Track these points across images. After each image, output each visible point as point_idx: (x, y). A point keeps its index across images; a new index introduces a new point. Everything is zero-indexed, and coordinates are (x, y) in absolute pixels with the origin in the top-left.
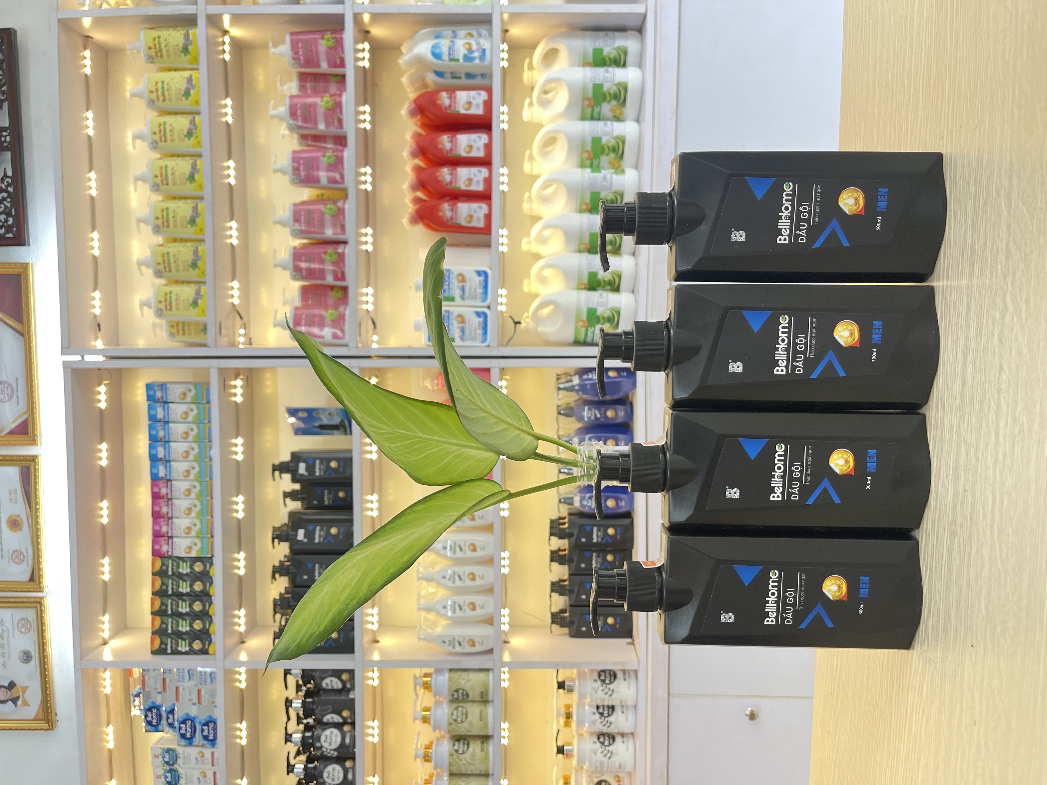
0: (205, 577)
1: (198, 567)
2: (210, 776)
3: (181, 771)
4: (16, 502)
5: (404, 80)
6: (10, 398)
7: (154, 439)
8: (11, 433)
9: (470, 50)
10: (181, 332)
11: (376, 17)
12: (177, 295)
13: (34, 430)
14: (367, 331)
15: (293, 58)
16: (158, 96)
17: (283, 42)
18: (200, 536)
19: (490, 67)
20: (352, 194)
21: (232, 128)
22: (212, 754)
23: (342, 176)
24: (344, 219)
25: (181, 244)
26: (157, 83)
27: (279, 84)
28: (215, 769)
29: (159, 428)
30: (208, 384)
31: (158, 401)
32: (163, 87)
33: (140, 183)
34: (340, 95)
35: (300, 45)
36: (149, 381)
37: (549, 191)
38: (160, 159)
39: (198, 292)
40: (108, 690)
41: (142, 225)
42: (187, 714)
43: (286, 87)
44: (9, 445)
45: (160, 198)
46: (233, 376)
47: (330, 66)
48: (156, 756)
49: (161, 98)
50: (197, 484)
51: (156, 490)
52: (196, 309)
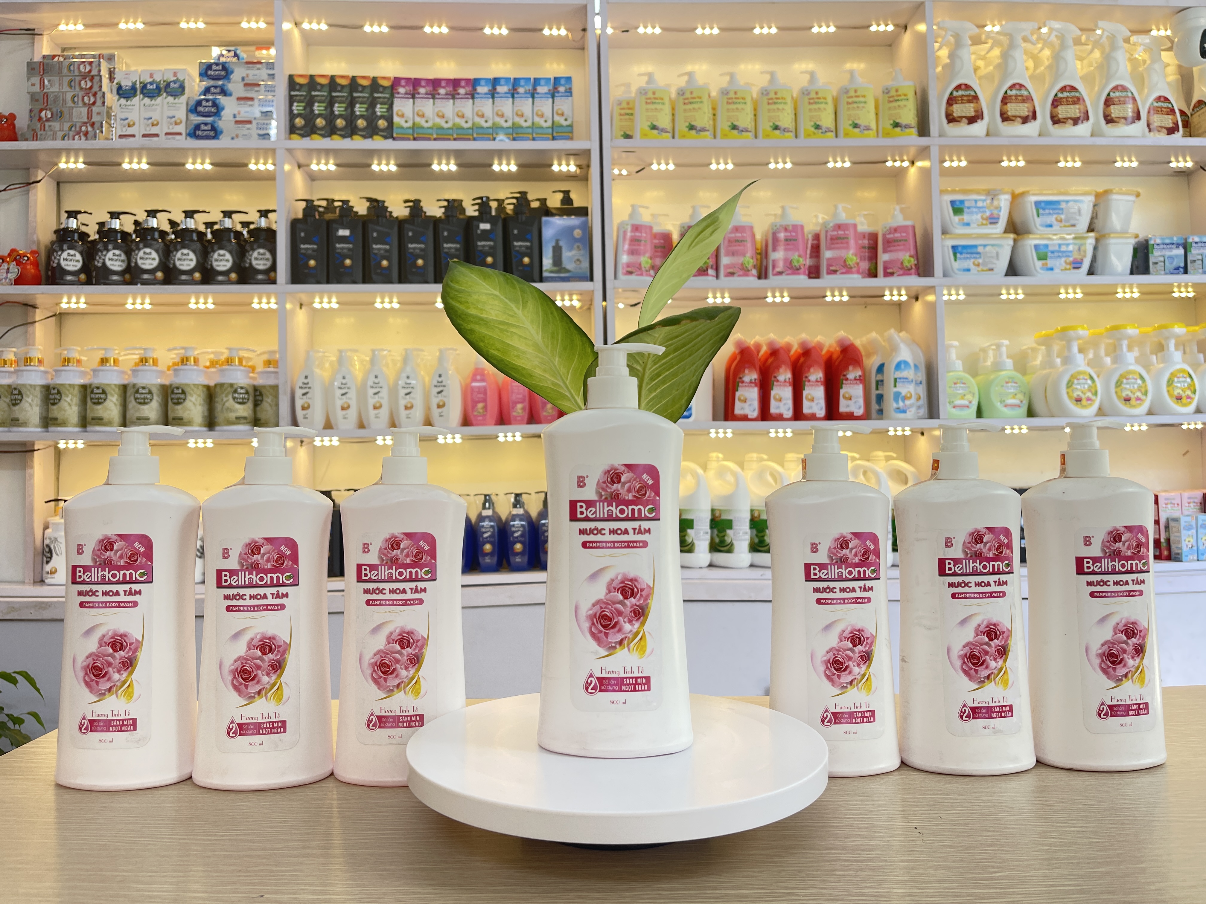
0: (371, 131)
1: (382, 123)
2: (154, 130)
3: (159, 100)
5: (874, 335)
7: (516, 82)
9: (905, 398)
10: (623, 112)
11: (932, 308)
12: (661, 110)
14: (627, 298)
15: (890, 228)
16: (852, 97)
17: (905, 219)
18: (414, 127)
19: (888, 418)
20: (763, 283)
21: (823, 167)
22: (180, 134)
23: (780, 273)
24: (740, 276)
25: (711, 116)
26: (864, 96)
27: (866, 213)
28: (162, 135)
29: (527, 88)
30: (571, 139)
31: (555, 88)
33: (768, 77)
34: (858, 272)
35: (904, 234)
36: (573, 79)
37: (770, 479)
38: (792, 98)
39: (663, 130)
40: (244, 25)
41: (727, 78)
42: (223, 109)
43: (862, 219)
45: (755, 95)
46: (578, 163)
47: (885, 262)
48: (175, 74)
49: (850, 100)
50: (469, 125)
51: (463, 83)
52: (648, 129)
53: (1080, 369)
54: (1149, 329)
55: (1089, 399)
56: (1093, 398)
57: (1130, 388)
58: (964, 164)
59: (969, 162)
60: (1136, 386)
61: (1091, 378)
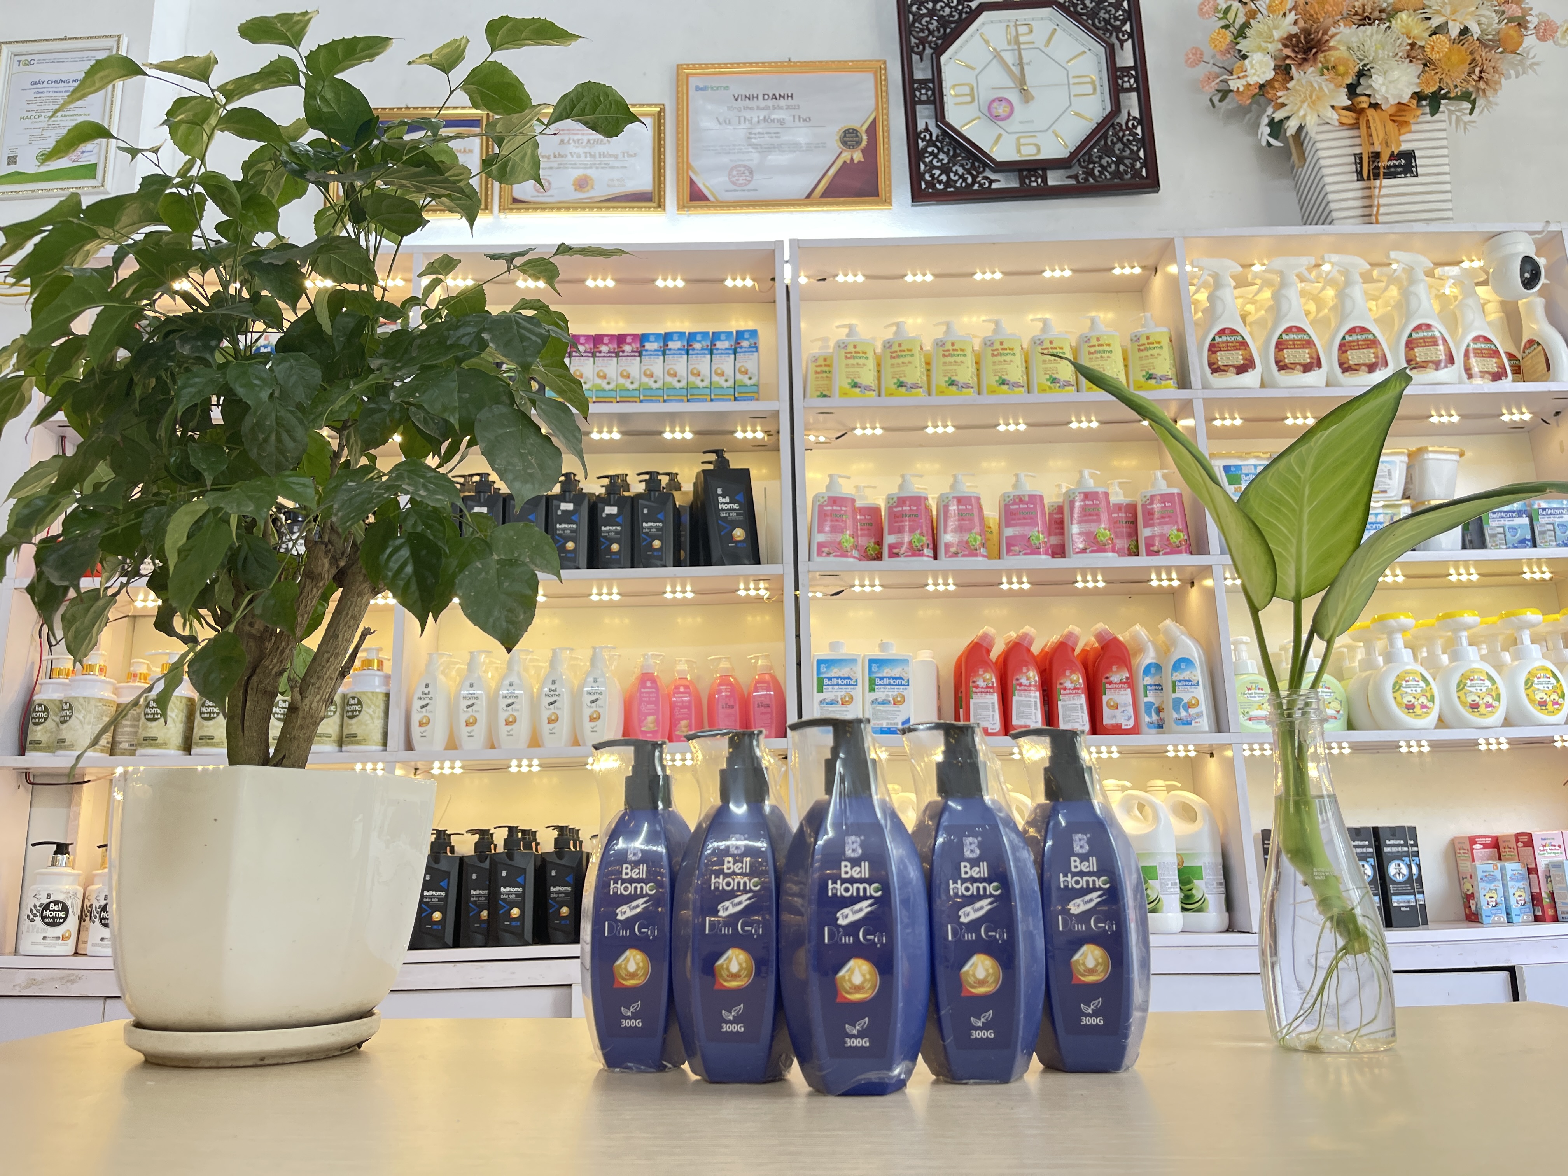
4: (609, 186)
6: (734, 183)
7: (691, 337)
8: (692, 182)
10: (819, 369)
11: (1210, 595)
12: (864, 365)
13: (695, 207)
14: (827, 585)
15: (1152, 497)
16: (1094, 346)
17: (1169, 485)
20: (995, 564)
21: (1065, 428)
23: (1016, 553)
24: (965, 556)
25: (924, 371)
26: (1108, 345)
27: (1120, 480)
29: (704, 343)
30: (758, 399)
31: (737, 343)
32: (1104, 352)
33: (993, 326)
34: (1113, 551)
35: (1168, 504)
36: (759, 332)
38: (1022, 348)
39: (868, 388)
41: (944, 328)
43: (1118, 489)
44: (678, 180)
46: (768, 429)
47: (1146, 538)
49: (1092, 350)
50: (636, 385)
51: (629, 340)
52: (848, 387)
53: (1408, 667)
54: (1495, 619)
55: (1423, 706)
56: (1429, 704)
57: (1477, 691)
58: (1238, 422)
59: (1245, 420)
60: (1484, 689)
61: (1424, 679)
